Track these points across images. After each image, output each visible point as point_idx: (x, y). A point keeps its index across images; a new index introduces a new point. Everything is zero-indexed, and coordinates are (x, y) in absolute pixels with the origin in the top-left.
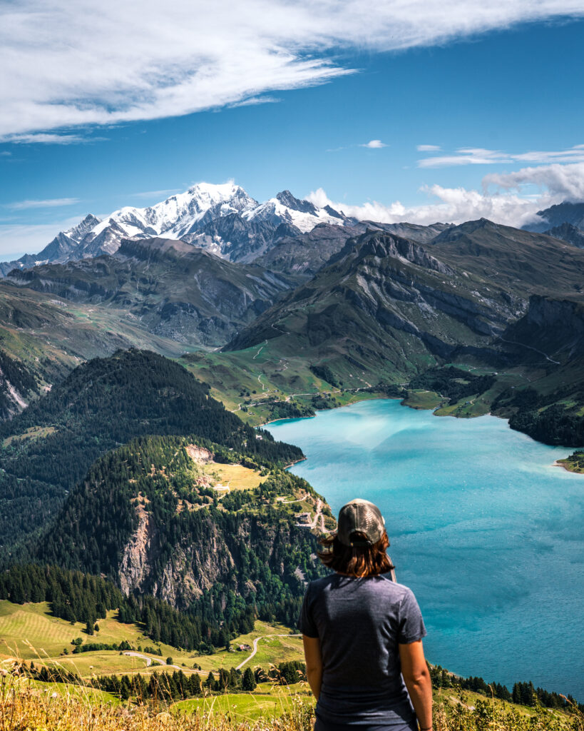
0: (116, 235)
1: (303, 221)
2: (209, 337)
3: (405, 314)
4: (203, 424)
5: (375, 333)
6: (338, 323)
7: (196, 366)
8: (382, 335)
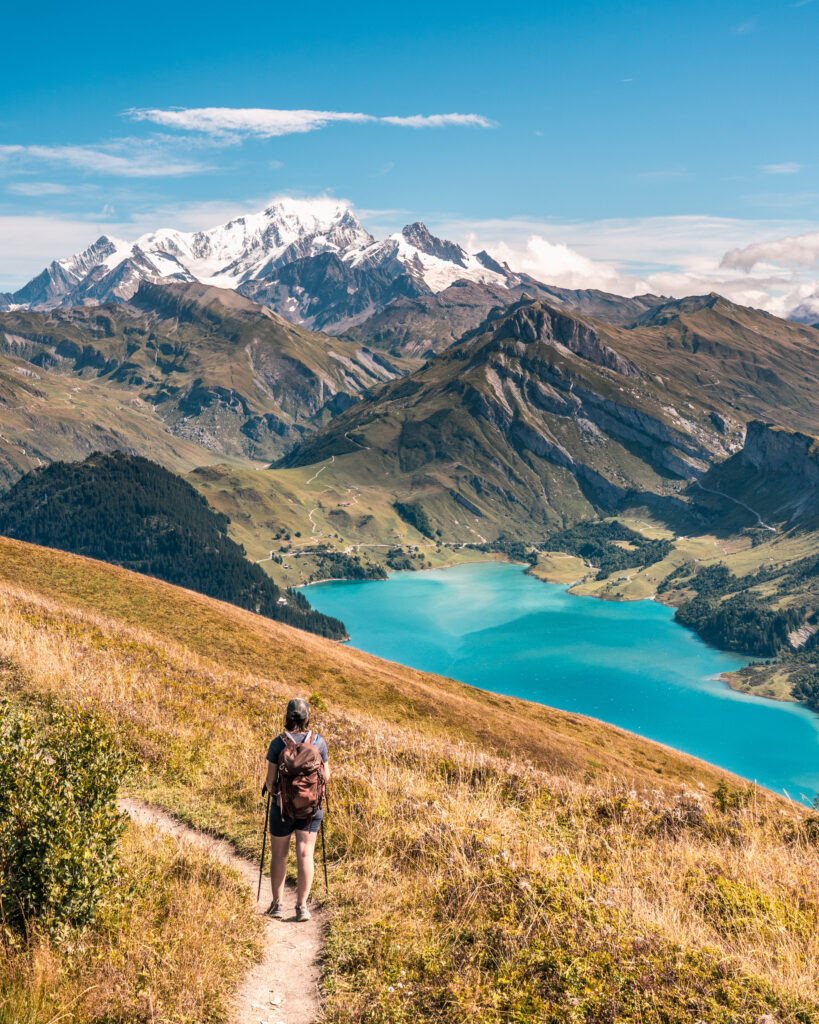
0: (141, 272)
1: (441, 273)
2: (259, 446)
3: (555, 434)
4: (201, 574)
5: (505, 461)
6: (448, 439)
7: (213, 486)
8: (515, 463)
